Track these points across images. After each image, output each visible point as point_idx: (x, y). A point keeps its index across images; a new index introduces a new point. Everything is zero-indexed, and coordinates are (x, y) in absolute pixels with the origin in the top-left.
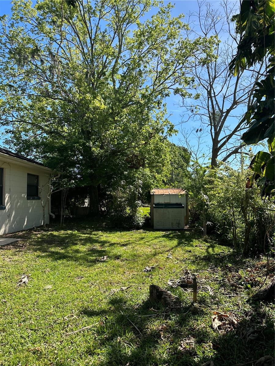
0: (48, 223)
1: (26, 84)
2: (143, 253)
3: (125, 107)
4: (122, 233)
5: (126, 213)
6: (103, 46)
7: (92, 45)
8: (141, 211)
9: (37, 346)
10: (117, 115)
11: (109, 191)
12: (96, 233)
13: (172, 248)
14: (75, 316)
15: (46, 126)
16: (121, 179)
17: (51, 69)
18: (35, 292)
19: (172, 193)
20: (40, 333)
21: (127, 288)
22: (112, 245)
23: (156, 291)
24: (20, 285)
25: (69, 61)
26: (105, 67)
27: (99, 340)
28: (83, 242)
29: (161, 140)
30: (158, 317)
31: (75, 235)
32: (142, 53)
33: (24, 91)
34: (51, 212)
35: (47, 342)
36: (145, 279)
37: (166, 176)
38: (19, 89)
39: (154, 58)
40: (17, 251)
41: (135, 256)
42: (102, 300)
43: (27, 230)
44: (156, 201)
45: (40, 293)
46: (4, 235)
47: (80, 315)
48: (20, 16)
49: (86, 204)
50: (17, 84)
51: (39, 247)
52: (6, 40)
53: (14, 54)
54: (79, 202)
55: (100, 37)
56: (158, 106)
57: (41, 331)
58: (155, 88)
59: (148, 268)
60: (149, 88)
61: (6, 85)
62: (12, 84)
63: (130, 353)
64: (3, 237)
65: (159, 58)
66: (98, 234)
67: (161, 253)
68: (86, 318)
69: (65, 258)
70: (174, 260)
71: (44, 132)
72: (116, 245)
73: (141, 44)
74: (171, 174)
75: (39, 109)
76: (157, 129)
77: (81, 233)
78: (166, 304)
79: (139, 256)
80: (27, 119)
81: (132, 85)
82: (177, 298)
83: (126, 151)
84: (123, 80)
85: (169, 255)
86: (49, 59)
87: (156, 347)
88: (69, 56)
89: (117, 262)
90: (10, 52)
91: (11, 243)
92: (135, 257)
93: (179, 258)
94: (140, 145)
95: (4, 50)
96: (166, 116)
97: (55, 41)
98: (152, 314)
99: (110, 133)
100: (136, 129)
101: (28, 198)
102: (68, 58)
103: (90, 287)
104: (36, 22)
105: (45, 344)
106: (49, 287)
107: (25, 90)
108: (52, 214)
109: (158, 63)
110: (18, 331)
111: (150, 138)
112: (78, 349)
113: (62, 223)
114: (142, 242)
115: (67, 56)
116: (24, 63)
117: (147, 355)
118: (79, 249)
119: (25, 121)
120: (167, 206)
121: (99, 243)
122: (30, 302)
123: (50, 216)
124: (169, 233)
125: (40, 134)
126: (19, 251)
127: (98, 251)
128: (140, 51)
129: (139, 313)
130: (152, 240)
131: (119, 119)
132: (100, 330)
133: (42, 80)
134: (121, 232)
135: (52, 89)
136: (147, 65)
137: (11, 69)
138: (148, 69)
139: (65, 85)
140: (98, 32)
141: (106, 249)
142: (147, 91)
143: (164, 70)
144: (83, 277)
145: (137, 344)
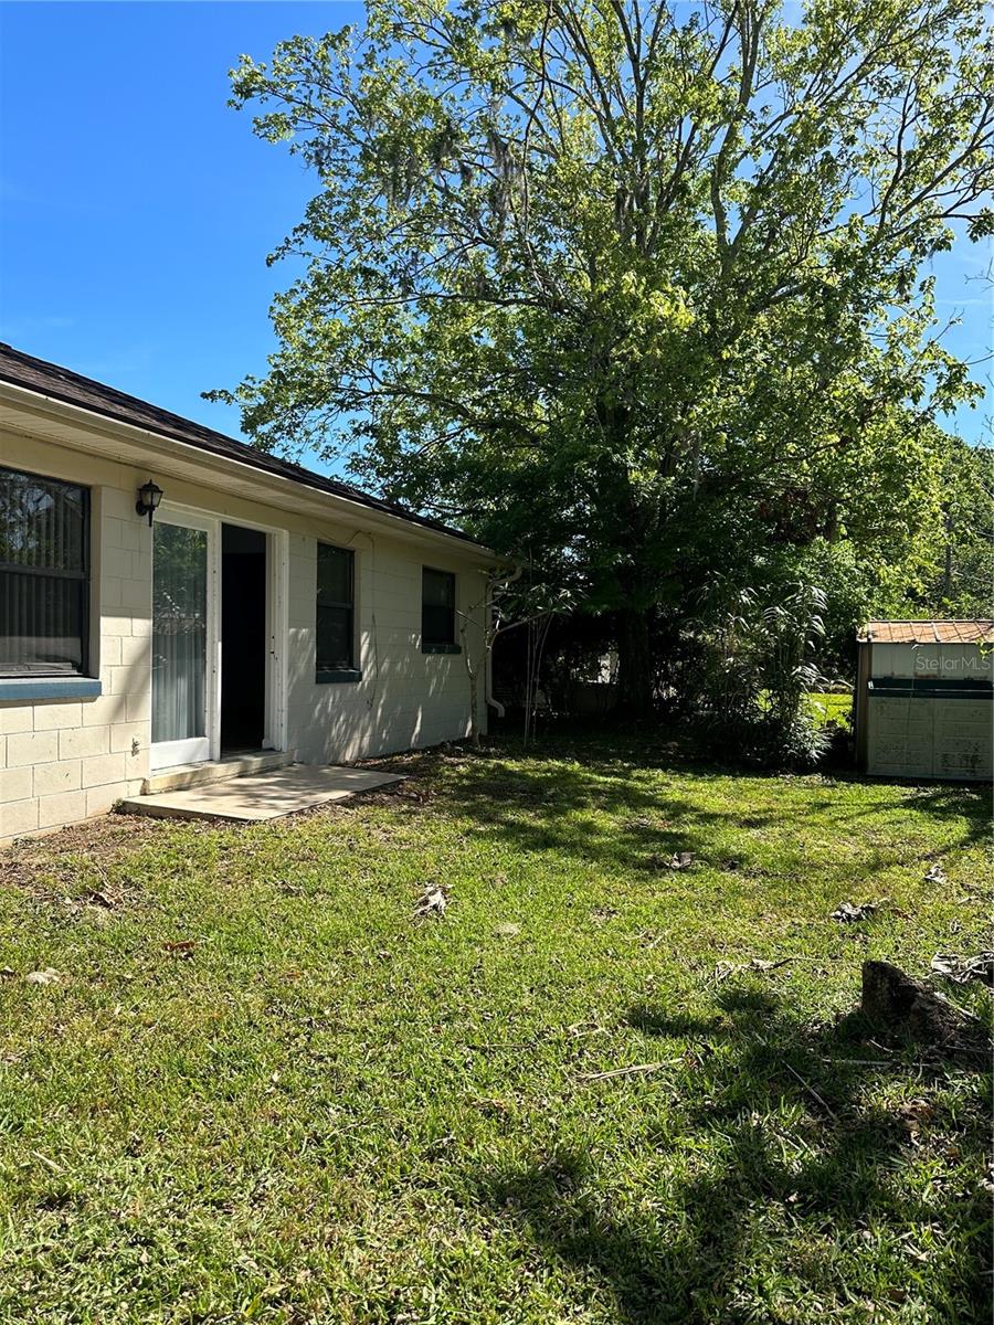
0: (485, 732)
1: (414, 261)
2: (827, 857)
3: (763, 308)
4: (741, 781)
5: (756, 711)
6: (680, 82)
7: (641, 85)
8: (818, 704)
9: (495, 1097)
10: (731, 342)
11: (691, 628)
12: (643, 773)
13: (947, 850)
14: (604, 1029)
15: (475, 402)
16: (741, 583)
17: (494, 197)
18: (470, 940)
19: (949, 638)
20: (497, 1061)
21: (776, 966)
22: (709, 818)
23: (890, 983)
24: (423, 913)
25: (556, 157)
26: (686, 161)
27: (687, 1110)
28: (603, 799)
29: (906, 426)
30: (895, 1071)
31: (575, 776)
32: (836, 85)
33: (406, 284)
34: (495, 697)
35: (522, 1091)
36: (840, 944)
37: (920, 570)
38: (393, 281)
39: (886, 100)
40: (403, 813)
41: (796, 863)
42: (687, 992)
43: (424, 751)
44: (880, 667)
45: (486, 945)
46: (358, 761)
47: (616, 1028)
48: (393, 19)
49: (604, 672)
50: (388, 262)
51: (466, 804)
52: (351, 115)
53: (377, 161)
54: (581, 667)
55: (672, 49)
56: (901, 290)
57: (499, 1055)
58: (887, 220)
59: (848, 909)
60: (861, 222)
61: (353, 272)
62: (371, 264)
63: (796, 1167)
64: (357, 768)
65: (910, 100)
66: (651, 779)
67: (902, 864)
68: (638, 1039)
69: (550, 847)
70: (954, 891)
71: (469, 427)
72: (720, 822)
73: (834, 49)
74: (945, 563)
75: (453, 344)
76: (895, 383)
77: (593, 772)
78: (929, 1033)
79: (812, 866)
80: (416, 384)
81: (794, 218)
82: (973, 1018)
83: (761, 476)
84: (754, 205)
85: (933, 871)
86: (489, 162)
87: (890, 1166)
88: (556, 140)
89: (730, 877)
90: (366, 156)
91: (381, 787)
92: (795, 870)
93: (976, 885)
94: (818, 449)
95: (344, 152)
96: (928, 333)
97: (510, 93)
98: (871, 1060)
99: (704, 411)
100: (803, 386)
101: (426, 649)
102: (552, 146)
103: (643, 946)
104: (445, 32)
105: (518, 1096)
106: (512, 928)
107: (412, 284)
108: (495, 703)
109: (905, 117)
110: (434, 1045)
111: (863, 420)
112: (621, 1126)
113: (530, 735)
114: (820, 818)
115: (548, 139)
116: (409, 188)
117: (861, 1183)
118: (592, 822)
119: (408, 392)
120: (927, 687)
121: (662, 806)
122: (458, 967)
123: (490, 708)
124: (930, 792)
125: (456, 434)
126: (408, 812)
127: (658, 833)
128: (830, 77)
129: (825, 1051)
130: (860, 814)
131: (737, 356)
132: (689, 1082)
133: (465, 241)
134: (735, 777)
135: (497, 268)
136: (859, 134)
137: (367, 212)
138: (858, 149)
139: (543, 248)
140: (665, 32)
141: (688, 829)
142: (852, 235)
143: (928, 144)
144: (614, 912)
145: (822, 1146)
